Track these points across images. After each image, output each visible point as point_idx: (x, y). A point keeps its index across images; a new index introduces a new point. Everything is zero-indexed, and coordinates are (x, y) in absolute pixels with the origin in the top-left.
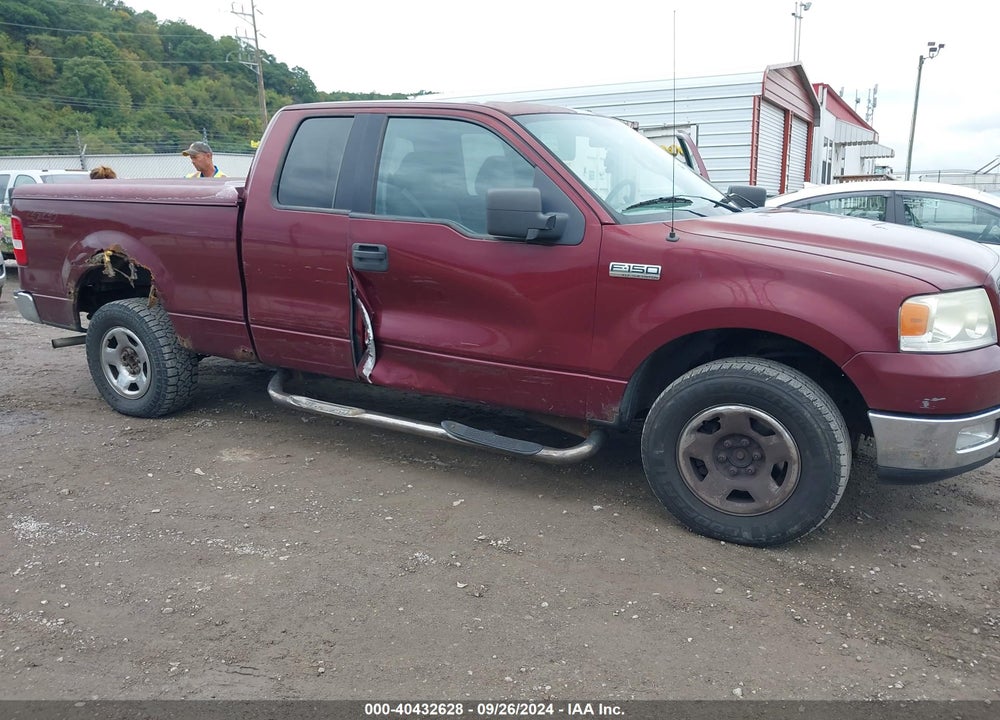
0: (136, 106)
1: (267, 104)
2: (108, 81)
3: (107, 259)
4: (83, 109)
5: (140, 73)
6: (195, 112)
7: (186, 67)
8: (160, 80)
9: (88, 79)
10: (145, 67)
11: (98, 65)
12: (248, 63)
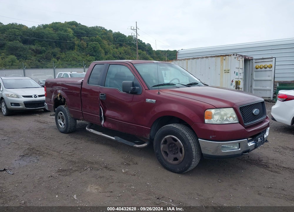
0: (105, 55)
1: (139, 54)
2: (99, 48)
3: (59, 96)
4: (92, 55)
5: (107, 46)
6: (120, 56)
7: (119, 44)
8: (112, 48)
9: (94, 48)
10: (109, 45)
11: (97, 44)
12: (134, 43)
